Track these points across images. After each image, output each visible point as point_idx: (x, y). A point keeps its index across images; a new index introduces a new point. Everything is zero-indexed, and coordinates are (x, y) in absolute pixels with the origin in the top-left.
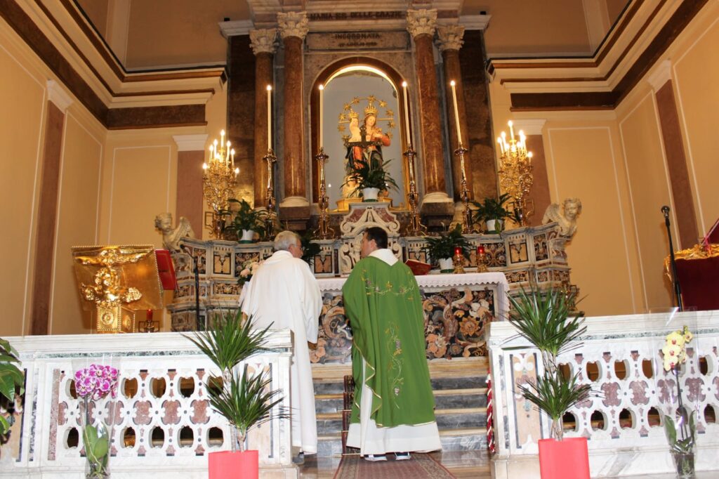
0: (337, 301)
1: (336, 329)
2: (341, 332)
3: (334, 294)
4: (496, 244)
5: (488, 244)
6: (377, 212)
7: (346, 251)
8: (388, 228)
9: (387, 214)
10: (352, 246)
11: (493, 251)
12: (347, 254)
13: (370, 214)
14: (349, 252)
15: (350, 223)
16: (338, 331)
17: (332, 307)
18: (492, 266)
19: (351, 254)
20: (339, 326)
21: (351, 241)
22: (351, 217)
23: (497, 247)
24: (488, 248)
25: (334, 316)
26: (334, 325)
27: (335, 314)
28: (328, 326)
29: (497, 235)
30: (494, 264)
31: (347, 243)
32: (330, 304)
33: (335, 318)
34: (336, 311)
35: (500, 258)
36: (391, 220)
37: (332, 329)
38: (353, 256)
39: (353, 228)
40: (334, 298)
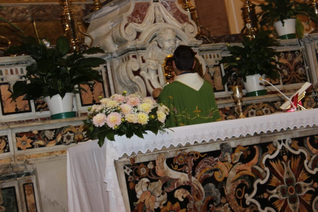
0: (238, 154)
1: (244, 199)
2: (251, 203)
3: (233, 144)
4: (293, 52)
5: (285, 53)
6: (166, 7)
7: (136, 69)
8: (184, 31)
9: (178, 11)
10: (144, 61)
11: (291, 62)
12: (136, 73)
13: (157, 9)
14: (139, 70)
15: (132, 25)
16: (248, 203)
17: (234, 165)
18: (292, 83)
19: (142, 73)
20: (246, 195)
21: (141, 53)
22: (133, 14)
23: (295, 57)
24: (286, 58)
25: (238, 179)
26: (240, 194)
27: (238, 175)
28: (232, 197)
29: (295, 40)
30: (294, 79)
31: (134, 57)
32: (229, 159)
33: (240, 181)
34: (240, 171)
35: (300, 70)
36: (185, 21)
37: (238, 200)
38: (147, 77)
39: (139, 34)
40: (234, 149)
